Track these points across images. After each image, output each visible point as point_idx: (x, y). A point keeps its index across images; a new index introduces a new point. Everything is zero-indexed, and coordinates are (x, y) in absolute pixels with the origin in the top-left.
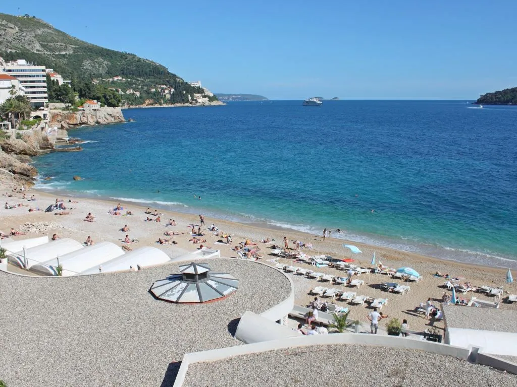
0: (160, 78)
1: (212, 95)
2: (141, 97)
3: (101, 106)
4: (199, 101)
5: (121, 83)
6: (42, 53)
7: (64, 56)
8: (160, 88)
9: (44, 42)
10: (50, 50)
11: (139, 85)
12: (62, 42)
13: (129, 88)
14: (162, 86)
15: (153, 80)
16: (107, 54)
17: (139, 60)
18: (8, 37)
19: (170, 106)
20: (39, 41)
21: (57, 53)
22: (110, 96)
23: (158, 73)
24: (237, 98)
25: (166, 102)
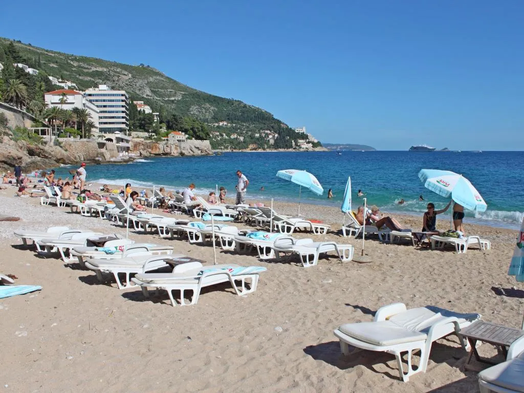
0: (264, 124)
1: (316, 141)
2: (244, 142)
3: (188, 138)
4: (303, 146)
5: (227, 128)
6: (152, 98)
7: (173, 101)
8: (264, 133)
9: (155, 88)
10: (160, 96)
11: (244, 130)
12: (172, 89)
13: (234, 133)
14: (266, 132)
15: (257, 125)
16: (215, 100)
17: (245, 106)
18: (120, 83)
19: (273, 151)
20: (150, 87)
21: (167, 99)
22: (198, 128)
23: (264, 119)
24: (345, 148)
25: (269, 147)
